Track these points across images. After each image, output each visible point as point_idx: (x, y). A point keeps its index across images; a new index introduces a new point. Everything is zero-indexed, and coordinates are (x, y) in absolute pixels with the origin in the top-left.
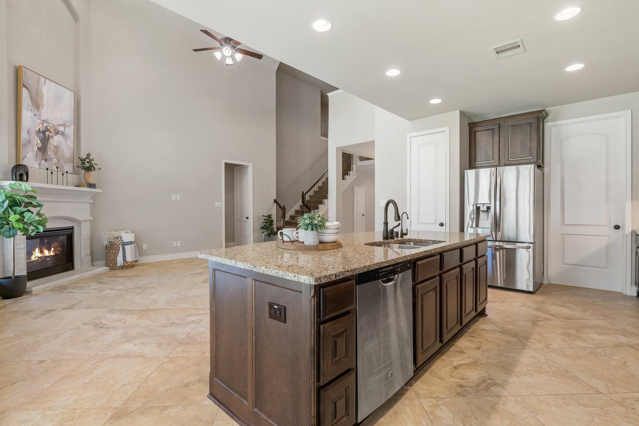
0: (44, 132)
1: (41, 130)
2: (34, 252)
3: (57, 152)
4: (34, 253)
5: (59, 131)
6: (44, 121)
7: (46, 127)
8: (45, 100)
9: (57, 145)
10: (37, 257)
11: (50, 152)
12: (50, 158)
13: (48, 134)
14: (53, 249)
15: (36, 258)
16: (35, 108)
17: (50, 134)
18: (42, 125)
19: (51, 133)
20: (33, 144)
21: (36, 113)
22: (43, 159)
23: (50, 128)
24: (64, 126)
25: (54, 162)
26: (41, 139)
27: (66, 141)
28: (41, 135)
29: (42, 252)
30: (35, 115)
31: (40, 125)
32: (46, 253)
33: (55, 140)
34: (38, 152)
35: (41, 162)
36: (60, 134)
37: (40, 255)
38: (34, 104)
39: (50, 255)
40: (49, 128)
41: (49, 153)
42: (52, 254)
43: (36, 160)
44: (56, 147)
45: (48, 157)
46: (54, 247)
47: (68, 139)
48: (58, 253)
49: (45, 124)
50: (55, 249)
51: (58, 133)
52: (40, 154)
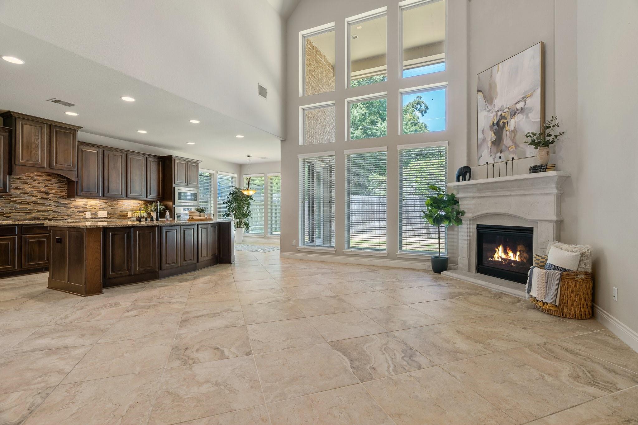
0: (498, 124)
1: (495, 122)
2: (497, 250)
3: (514, 137)
4: (497, 252)
5: (517, 110)
6: (498, 111)
7: (501, 115)
8: (498, 89)
9: (515, 128)
10: (501, 257)
11: (507, 141)
12: (506, 147)
13: (503, 122)
14: (518, 253)
15: (499, 259)
16: (489, 104)
17: (505, 121)
18: (496, 117)
19: (506, 119)
20: (487, 141)
21: (490, 108)
22: (497, 153)
23: (505, 114)
24: (524, 99)
25: (512, 150)
26: (495, 131)
27: (527, 116)
28: (496, 127)
29: (506, 252)
30: (489, 111)
31: (494, 117)
32: (511, 255)
33: (512, 124)
34: (493, 148)
35: (495, 156)
36: (519, 113)
37: (504, 256)
38: (488, 101)
39: (515, 259)
40: (503, 114)
41: (504, 142)
42: (518, 259)
43: (491, 155)
44: (514, 131)
45: (504, 147)
46: (520, 251)
47: (530, 112)
48: (525, 261)
49: (499, 113)
50: (520, 254)
51: (515, 113)
52: (494, 149)
